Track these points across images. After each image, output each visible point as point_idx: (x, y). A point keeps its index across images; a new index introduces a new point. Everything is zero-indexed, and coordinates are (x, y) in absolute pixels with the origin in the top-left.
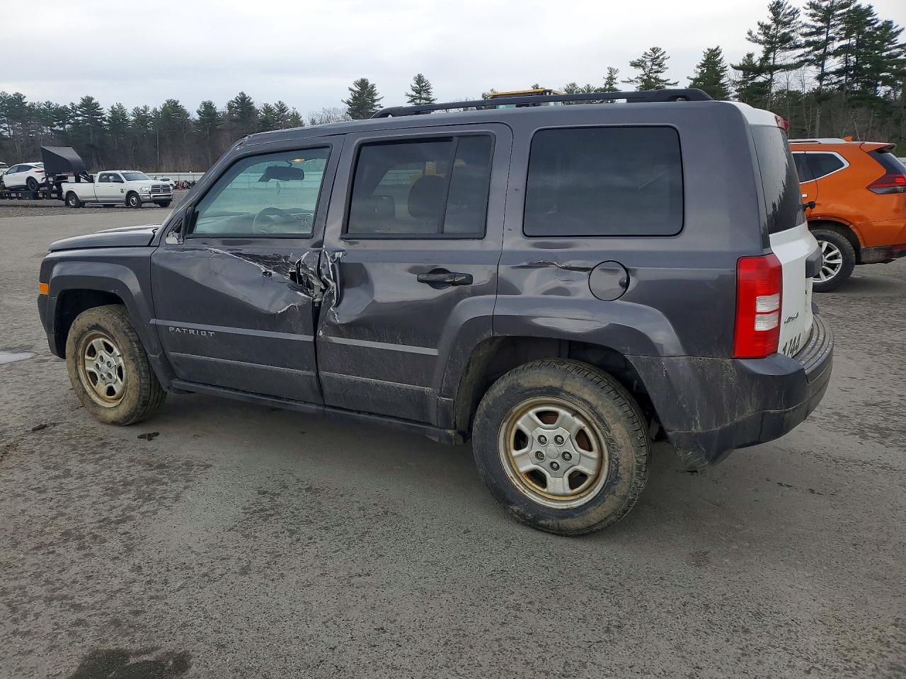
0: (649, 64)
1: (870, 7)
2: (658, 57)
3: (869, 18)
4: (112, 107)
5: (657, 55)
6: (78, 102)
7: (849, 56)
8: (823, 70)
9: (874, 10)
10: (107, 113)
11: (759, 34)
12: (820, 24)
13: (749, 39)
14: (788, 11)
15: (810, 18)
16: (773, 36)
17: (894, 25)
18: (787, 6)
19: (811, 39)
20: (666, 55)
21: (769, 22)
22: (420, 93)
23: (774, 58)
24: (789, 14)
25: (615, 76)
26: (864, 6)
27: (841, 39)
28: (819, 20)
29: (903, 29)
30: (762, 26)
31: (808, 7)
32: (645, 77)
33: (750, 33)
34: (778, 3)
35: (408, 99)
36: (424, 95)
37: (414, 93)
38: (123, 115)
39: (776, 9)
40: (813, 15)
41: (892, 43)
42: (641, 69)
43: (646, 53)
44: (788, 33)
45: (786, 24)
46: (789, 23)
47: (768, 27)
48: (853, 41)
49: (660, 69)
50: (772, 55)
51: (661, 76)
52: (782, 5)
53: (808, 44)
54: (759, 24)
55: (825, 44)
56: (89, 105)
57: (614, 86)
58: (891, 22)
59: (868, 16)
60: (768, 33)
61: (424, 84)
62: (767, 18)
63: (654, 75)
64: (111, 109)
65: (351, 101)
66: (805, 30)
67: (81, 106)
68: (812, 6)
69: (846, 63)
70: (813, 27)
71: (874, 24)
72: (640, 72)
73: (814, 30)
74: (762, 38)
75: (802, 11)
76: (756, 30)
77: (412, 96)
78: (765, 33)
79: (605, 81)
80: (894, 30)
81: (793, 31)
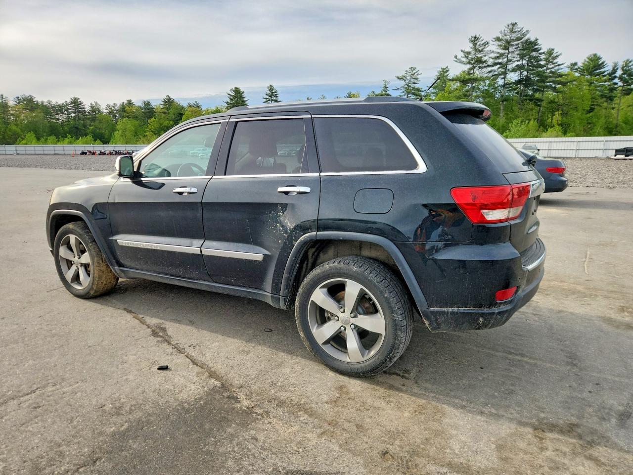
0: (408, 78)
1: (537, 40)
2: (415, 74)
3: (536, 47)
4: (91, 104)
5: (414, 72)
6: (69, 101)
7: (523, 72)
8: (505, 81)
9: (539, 42)
10: (87, 108)
11: (462, 57)
12: (503, 51)
13: (456, 61)
14: (483, 42)
15: (497, 47)
16: (472, 59)
17: (555, 51)
18: (480, 40)
19: (497, 61)
20: (420, 72)
21: (470, 50)
22: (271, 97)
23: (474, 73)
24: (483, 44)
25: (387, 86)
26: (532, 39)
27: (518, 61)
28: (502, 49)
29: (561, 54)
30: (464, 52)
31: (494, 40)
32: (406, 86)
33: (456, 57)
34: (475, 37)
35: (265, 100)
36: (274, 98)
37: (267, 97)
38: (98, 109)
39: (474, 41)
40: (499, 45)
41: (554, 64)
42: (403, 81)
43: (407, 71)
44: (482, 57)
45: (480, 51)
46: (482, 51)
47: (469, 53)
48: (525, 62)
49: (416, 81)
50: (472, 72)
51: (416, 86)
52: (478, 39)
53: (496, 64)
54: (462, 51)
55: (507, 64)
56: (76, 103)
57: (388, 92)
58: (553, 50)
59: (536, 45)
60: (468, 57)
61: (274, 91)
62: (468, 47)
63: (412, 85)
64: (90, 105)
65: (229, 101)
66: (493, 55)
67: (71, 104)
68: (498, 39)
69: (521, 76)
70: (498, 53)
71: (539, 50)
72: (402, 83)
73: (498, 55)
74: (465, 60)
75: (492, 43)
76: (461, 55)
77: (266, 99)
78: (467, 57)
79: (382, 89)
80: (555, 55)
81: (485, 56)
